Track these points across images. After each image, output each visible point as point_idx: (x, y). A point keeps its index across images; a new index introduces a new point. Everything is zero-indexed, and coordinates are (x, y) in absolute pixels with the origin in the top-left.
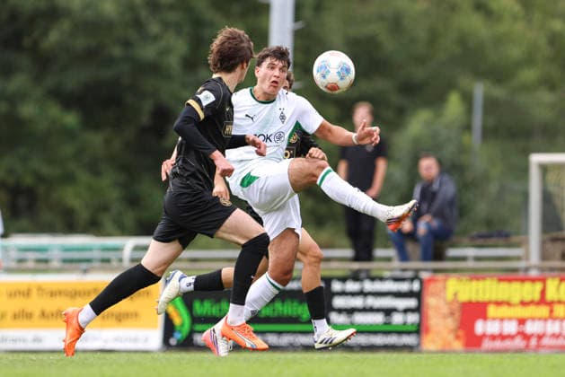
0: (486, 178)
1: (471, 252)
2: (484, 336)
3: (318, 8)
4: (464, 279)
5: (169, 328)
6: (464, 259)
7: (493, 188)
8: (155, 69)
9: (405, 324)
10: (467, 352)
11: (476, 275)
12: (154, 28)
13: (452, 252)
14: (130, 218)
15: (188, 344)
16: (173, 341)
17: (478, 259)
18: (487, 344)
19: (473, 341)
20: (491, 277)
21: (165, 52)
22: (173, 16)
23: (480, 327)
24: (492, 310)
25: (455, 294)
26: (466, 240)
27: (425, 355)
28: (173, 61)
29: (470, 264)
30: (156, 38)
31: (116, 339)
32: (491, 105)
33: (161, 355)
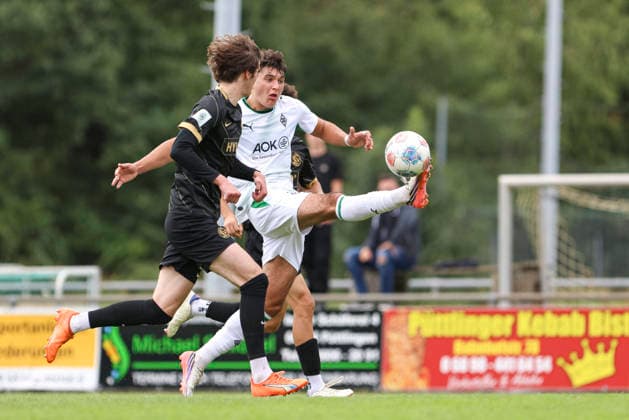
0: (451, 202)
1: (434, 283)
2: (450, 374)
3: (267, 15)
4: (428, 312)
5: (106, 365)
6: (427, 290)
7: (459, 213)
8: (90, 82)
9: (364, 361)
10: (431, 392)
11: (441, 307)
12: (88, 37)
13: (414, 283)
14: (62, 245)
15: (126, 384)
16: (110, 381)
17: (443, 290)
18: (453, 383)
19: (438, 380)
20: (458, 310)
21: (100, 64)
22: (109, 25)
23: (445, 365)
24: (458, 347)
25: (419, 329)
26: (430, 270)
27: (385, 396)
28: (109, 75)
29: (435, 296)
30: (89, 49)
31: (48, 379)
32: (456, 122)
33: (98, 395)
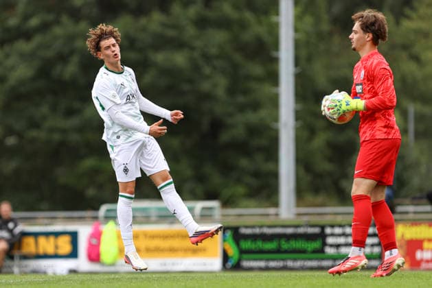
0: (417, 164)
1: (411, 208)
2: (422, 260)
3: (309, 59)
4: (408, 225)
5: (226, 258)
6: (407, 213)
7: (423, 169)
8: (208, 97)
9: (372, 253)
10: (412, 269)
11: (415, 223)
12: (207, 70)
13: (399, 209)
14: (200, 190)
15: (237, 267)
16: (229, 264)
17: (415, 213)
18: (424, 265)
19: (415, 264)
20: (425, 223)
21: (215, 86)
22: (218, 63)
23: (419, 255)
24: (426, 245)
25: (403, 236)
26: (407, 201)
28: (220, 92)
29: (411, 216)
30: (208, 77)
31: (194, 264)
32: (420, 118)
33: (222, 274)
